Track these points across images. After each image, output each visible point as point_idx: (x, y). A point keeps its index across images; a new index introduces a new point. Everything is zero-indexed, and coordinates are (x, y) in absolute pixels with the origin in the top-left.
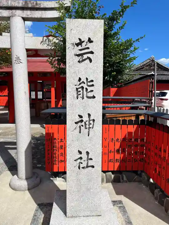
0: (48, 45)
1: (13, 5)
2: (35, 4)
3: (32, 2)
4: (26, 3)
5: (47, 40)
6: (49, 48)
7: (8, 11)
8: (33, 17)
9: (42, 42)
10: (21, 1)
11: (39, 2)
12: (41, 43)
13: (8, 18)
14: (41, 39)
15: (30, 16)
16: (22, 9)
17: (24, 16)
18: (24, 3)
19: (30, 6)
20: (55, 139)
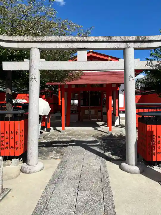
0: (151, 66)
1: (129, 39)
2: (144, 38)
3: (142, 37)
4: (138, 38)
5: (150, 63)
6: (152, 69)
7: (124, 43)
8: (142, 47)
9: (147, 64)
10: (135, 36)
11: (147, 36)
12: (146, 66)
13: (124, 49)
14: (146, 62)
15: (140, 47)
16: (135, 42)
17: (136, 47)
18: (136, 38)
19: (141, 39)
20: (154, 136)
